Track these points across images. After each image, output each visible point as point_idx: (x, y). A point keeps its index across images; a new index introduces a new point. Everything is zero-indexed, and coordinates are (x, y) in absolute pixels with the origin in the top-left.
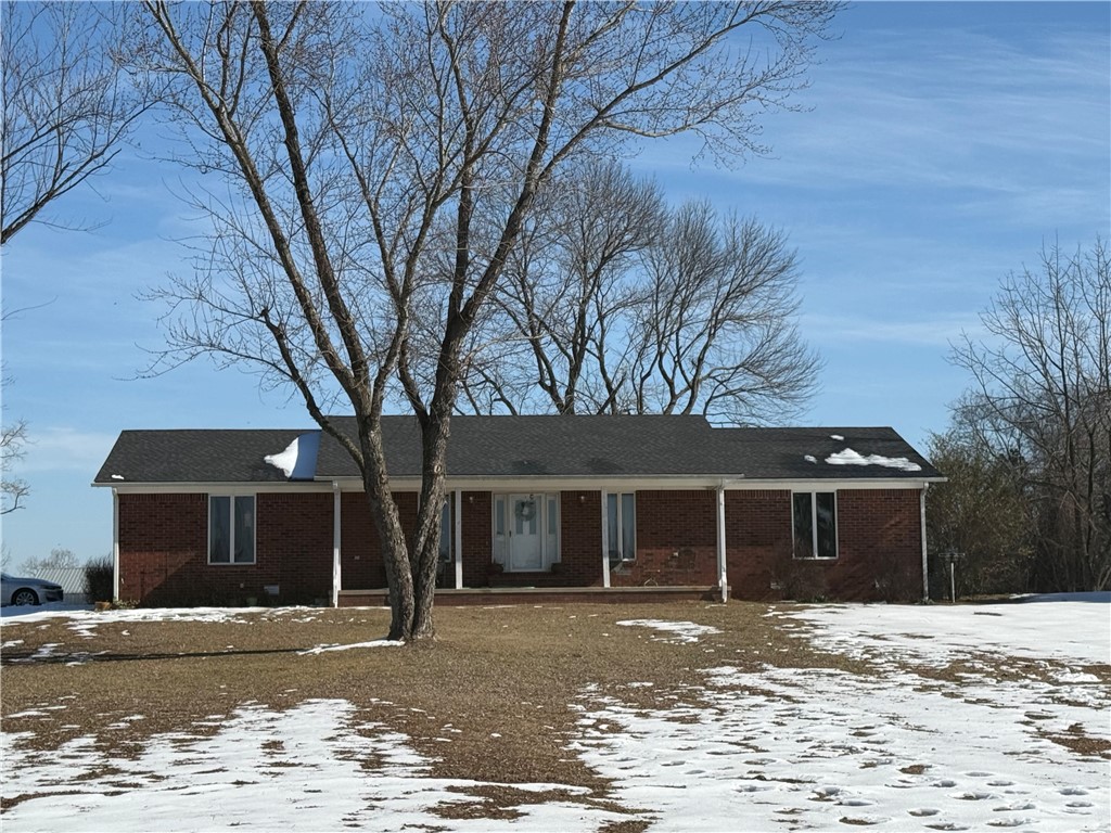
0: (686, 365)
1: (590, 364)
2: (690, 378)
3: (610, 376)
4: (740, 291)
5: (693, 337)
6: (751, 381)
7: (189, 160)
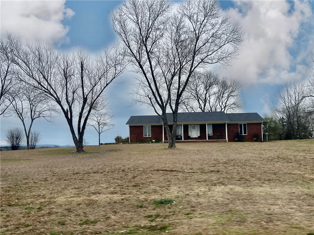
0: (224, 104)
1: (207, 104)
2: (224, 106)
3: (211, 106)
4: (232, 92)
5: (225, 99)
6: (235, 106)
7: (135, 71)
